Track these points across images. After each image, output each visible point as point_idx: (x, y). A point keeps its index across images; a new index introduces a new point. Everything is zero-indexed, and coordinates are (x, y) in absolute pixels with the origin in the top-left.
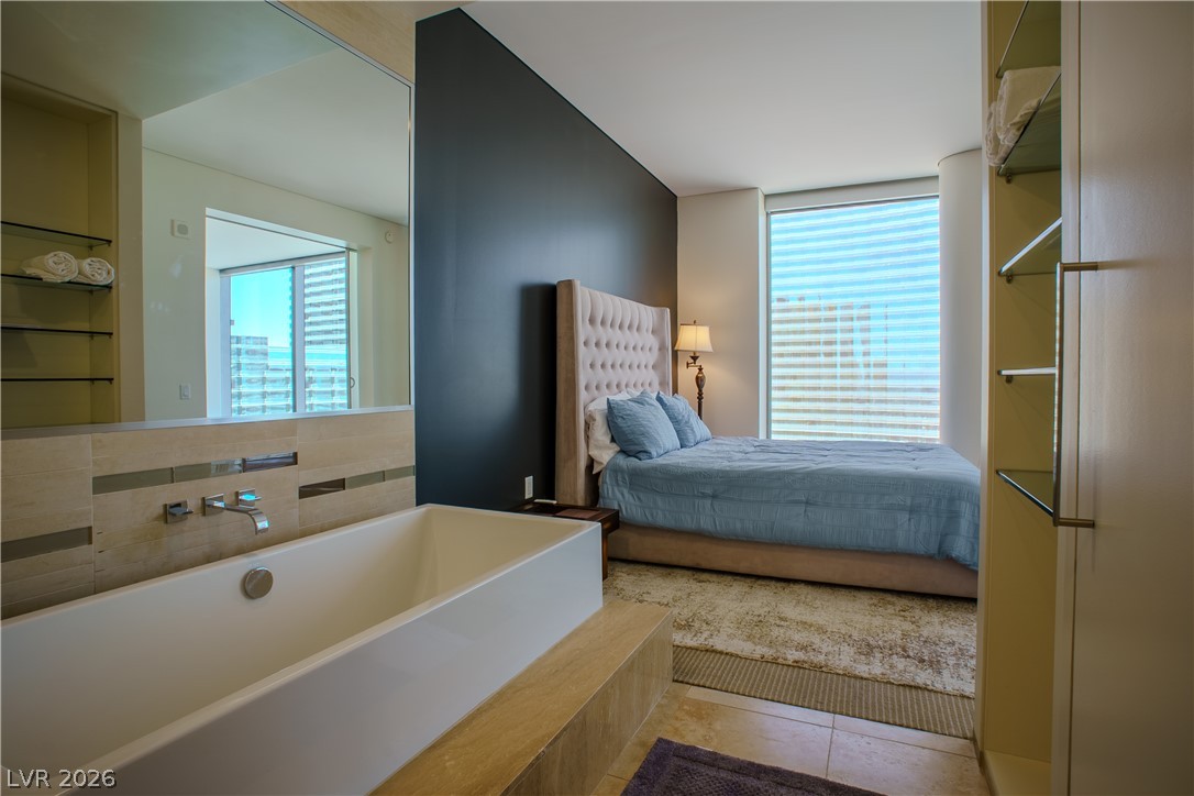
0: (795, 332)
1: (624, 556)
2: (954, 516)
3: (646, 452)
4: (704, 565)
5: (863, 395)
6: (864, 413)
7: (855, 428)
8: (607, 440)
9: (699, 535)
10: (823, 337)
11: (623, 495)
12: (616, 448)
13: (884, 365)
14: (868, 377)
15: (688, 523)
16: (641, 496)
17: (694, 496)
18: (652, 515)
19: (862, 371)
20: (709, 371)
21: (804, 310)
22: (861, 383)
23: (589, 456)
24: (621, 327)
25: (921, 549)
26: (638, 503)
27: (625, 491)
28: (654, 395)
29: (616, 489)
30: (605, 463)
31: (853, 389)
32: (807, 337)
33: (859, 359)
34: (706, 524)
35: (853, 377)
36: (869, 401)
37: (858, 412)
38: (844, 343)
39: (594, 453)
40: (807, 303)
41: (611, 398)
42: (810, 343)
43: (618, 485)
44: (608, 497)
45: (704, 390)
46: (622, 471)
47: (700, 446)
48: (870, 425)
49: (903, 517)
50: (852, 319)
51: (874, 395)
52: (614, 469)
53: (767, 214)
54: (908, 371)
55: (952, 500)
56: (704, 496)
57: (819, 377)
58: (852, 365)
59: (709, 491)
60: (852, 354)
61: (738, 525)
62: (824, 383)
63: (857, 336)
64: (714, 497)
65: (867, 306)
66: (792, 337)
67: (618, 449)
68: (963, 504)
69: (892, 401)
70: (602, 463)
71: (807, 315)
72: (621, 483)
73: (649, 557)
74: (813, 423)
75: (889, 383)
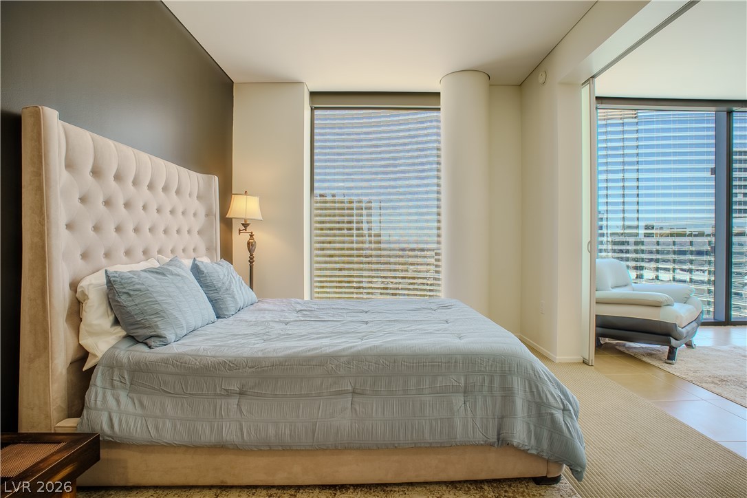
0: (330, 216)
1: (122, 483)
2: (507, 394)
3: (158, 336)
4: (230, 482)
5: (369, 252)
6: (369, 263)
7: (364, 272)
8: (107, 322)
9: (221, 448)
10: (346, 219)
11: (118, 401)
12: (120, 332)
13: (380, 236)
14: (370, 243)
15: (206, 435)
16: (145, 399)
17: (216, 395)
18: (157, 428)
19: (367, 238)
20: (261, 237)
21: (335, 202)
22: (367, 246)
23: (80, 346)
24: (151, 187)
25: (479, 437)
26: (139, 411)
27: (123, 396)
28: (188, 263)
29: (109, 393)
30: (100, 355)
31: (362, 249)
32: (337, 219)
33: (366, 232)
34: (230, 434)
35: (362, 243)
36: (371, 256)
37: (365, 263)
38: (357, 223)
39: (87, 342)
40: (337, 198)
41: (111, 269)
42: (338, 222)
43: (113, 387)
44: (96, 409)
45: (255, 254)
46: (120, 366)
47: (241, 315)
48: (372, 270)
49: (458, 400)
50: (362, 209)
51: (374, 253)
52: (112, 364)
53: (311, 109)
54: (392, 239)
55: (504, 376)
56: (229, 394)
57: (344, 243)
58: (362, 236)
59: (235, 387)
60: (362, 229)
61: (272, 431)
62: (346, 246)
63: (365, 218)
64: (242, 393)
65: (370, 202)
66: (328, 218)
67: (124, 333)
68: (515, 378)
69: (383, 256)
70: (95, 356)
71: (337, 205)
72: (116, 383)
73: (156, 479)
74: (340, 270)
75: (382, 246)
